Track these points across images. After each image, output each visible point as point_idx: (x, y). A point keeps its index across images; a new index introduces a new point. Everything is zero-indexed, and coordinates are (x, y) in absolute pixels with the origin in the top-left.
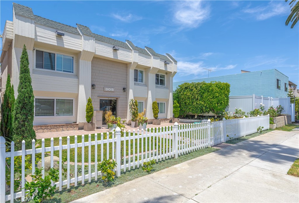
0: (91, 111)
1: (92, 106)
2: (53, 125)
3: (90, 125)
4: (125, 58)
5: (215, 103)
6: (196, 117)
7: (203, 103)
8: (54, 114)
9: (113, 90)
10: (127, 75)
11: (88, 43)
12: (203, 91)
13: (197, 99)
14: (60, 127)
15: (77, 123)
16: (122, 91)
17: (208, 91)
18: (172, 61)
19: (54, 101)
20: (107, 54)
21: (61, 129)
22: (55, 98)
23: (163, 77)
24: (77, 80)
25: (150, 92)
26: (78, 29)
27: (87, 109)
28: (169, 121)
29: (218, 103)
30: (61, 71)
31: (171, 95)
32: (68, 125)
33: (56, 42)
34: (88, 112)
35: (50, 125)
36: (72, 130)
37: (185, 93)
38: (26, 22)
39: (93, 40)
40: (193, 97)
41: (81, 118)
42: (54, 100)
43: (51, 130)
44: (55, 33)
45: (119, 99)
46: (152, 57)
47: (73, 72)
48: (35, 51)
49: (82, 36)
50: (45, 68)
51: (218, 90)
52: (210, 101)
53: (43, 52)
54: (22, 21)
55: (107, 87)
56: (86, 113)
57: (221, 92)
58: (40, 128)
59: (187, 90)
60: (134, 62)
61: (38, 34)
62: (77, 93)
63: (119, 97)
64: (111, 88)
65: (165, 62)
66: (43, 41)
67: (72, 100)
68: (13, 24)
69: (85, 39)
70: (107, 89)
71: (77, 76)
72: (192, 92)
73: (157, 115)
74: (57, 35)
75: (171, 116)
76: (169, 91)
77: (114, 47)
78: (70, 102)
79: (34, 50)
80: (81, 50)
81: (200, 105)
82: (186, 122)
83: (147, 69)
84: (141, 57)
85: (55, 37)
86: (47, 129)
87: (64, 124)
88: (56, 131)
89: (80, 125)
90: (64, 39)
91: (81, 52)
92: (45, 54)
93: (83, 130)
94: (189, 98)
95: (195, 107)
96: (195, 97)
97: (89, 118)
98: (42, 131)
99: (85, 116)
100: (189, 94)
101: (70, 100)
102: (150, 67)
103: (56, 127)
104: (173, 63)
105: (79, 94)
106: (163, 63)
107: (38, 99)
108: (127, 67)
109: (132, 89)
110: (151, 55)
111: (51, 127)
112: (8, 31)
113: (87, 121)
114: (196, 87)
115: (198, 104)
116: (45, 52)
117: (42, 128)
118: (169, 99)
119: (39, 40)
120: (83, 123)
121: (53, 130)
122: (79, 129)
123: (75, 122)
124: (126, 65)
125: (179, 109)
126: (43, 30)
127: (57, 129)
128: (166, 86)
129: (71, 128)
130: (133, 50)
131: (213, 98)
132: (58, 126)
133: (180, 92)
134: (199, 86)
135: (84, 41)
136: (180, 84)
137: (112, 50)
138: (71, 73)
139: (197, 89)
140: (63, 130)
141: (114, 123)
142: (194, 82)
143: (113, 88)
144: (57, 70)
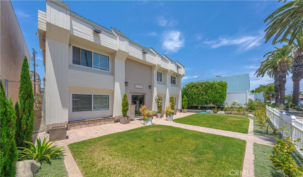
0: (127, 106)
1: (127, 101)
2: (91, 120)
3: (126, 118)
4: (151, 61)
5: (218, 98)
6: (199, 108)
7: (207, 97)
8: (91, 109)
9: (141, 87)
10: (151, 75)
11: (123, 43)
12: (207, 88)
13: (203, 95)
14: (97, 121)
15: (114, 117)
16: (148, 88)
17: (212, 88)
18: (181, 66)
19: (91, 97)
20: (137, 56)
21: (99, 123)
22: (92, 94)
23: (174, 78)
24: (113, 77)
25: (167, 90)
26: (112, 31)
27: (123, 104)
28: (179, 111)
29: (220, 97)
30: (98, 68)
31: (180, 91)
32: (106, 119)
33: (93, 38)
34: (124, 107)
35: (87, 120)
36: (109, 123)
37: (192, 90)
38: (59, 11)
39: (127, 42)
40: (199, 93)
41: (117, 112)
42: (91, 95)
43: (89, 125)
44: (92, 30)
45: (146, 95)
46: (170, 62)
47: (108, 70)
48: (71, 47)
49: (118, 37)
50: (82, 65)
51: (221, 87)
52: (213, 96)
53: (80, 49)
54: (55, 9)
55: (137, 85)
56: (122, 107)
57: (223, 89)
58: (77, 123)
59: (193, 88)
60: (158, 65)
61: (74, 27)
62: (113, 89)
63: (146, 93)
64: (140, 85)
65: (177, 66)
66: (79, 36)
67: (108, 96)
68: (46, 15)
69: (120, 40)
70: (137, 86)
71: (113, 74)
72: (198, 89)
73: (174, 107)
74: (94, 32)
75: (180, 107)
76: (179, 88)
77: (143, 50)
78: (107, 97)
79: (71, 45)
80: (117, 50)
81: (205, 99)
82: (192, 111)
83: (166, 71)
84: (162, 61)
85: (92, 34)
86: (85, 124)
87: (101, 118)
88: (94, 126)
89: (116, 119)
90: (100, 37)
91: (116, 51)
92: (82, 51)
93: (119, 123)
94: (196, 94)
95: (200, 101)
96: (200, 93)
97: (125, 111)
98: (79, 126)
99: (121, 110)
100: (195, 91)
101: (106, 96)
102: (168, 70)
103: (94, 122)
104: (182, 67)
105: (115, 90)
106: (176, 68)
107: (75, 95)
108: (151, 69)
109: (156, 87)
110: (168, 60)
111: (89, 122)
112: (40, 21)
113: (123, 115)
114: (201, 86)
115: (203, 98)
116: (82, 50)
117: (80, 123)
118: (179, 95)
119: (76, 33)
120: (118, 116)
121: (91, 125)
122: (115, 122)
123: (111, 115)
124: (151, 67)
125: (187, 102)
126: (79, 25)
127: (95, 124)
128: (176, 85)
129: (108, 121)
130: (157, 55)
131: (216, 93)
132: (96, 121)
133: (188, 90)
134: (204, 85)
135: (119, 41)
136: (187, 84)
137: (142, 53)
138: (107, 71)
139: (202, 87)
140: (100, 124)
141: (149, 117)
142: (199, 82)
143: (141, 85)
144: (94, 67)
